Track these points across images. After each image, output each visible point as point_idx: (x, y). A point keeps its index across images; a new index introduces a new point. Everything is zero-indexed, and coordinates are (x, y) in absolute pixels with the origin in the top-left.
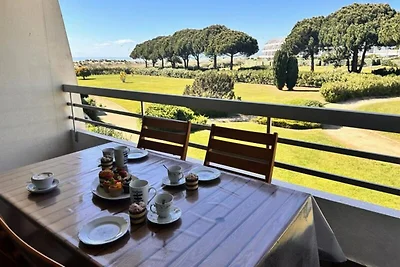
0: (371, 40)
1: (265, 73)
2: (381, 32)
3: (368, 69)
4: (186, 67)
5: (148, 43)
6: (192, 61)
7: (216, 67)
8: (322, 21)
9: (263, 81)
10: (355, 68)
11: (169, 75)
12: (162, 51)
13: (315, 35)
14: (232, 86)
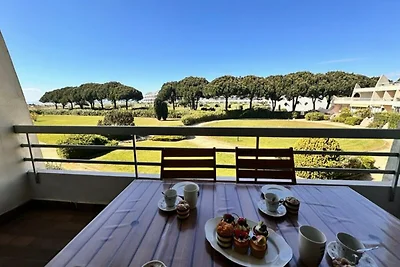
0: (200, 95)
1: (149, 111)
2: (204, 91)
3: (199, 108)
4: (93, 108)
5: (56, 92)
6: (97, 104)
7: (115, 107)
8: (177, 84)
9: (149, 116)
10: (194, 107)
11: (79, 114)
12: (71, 97)
13: (174, 91)
14: (133, 120)
